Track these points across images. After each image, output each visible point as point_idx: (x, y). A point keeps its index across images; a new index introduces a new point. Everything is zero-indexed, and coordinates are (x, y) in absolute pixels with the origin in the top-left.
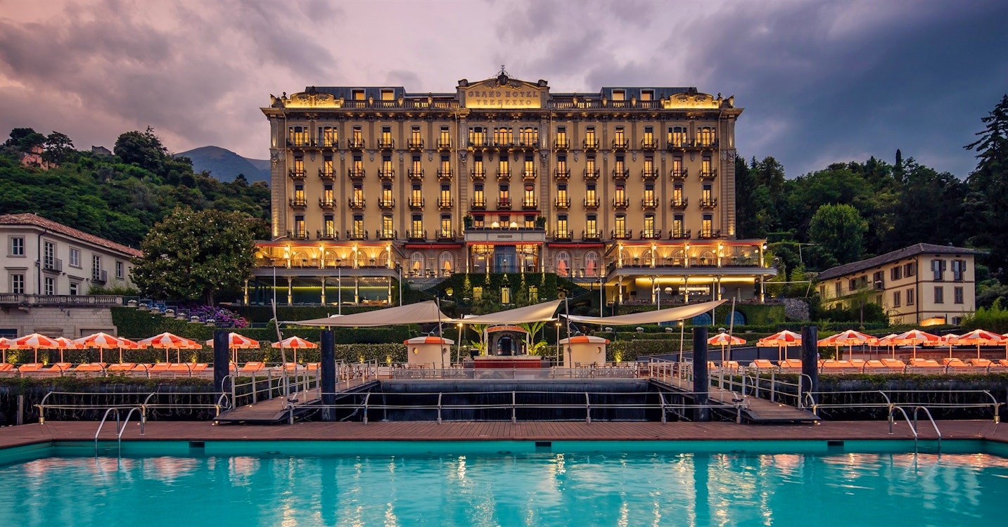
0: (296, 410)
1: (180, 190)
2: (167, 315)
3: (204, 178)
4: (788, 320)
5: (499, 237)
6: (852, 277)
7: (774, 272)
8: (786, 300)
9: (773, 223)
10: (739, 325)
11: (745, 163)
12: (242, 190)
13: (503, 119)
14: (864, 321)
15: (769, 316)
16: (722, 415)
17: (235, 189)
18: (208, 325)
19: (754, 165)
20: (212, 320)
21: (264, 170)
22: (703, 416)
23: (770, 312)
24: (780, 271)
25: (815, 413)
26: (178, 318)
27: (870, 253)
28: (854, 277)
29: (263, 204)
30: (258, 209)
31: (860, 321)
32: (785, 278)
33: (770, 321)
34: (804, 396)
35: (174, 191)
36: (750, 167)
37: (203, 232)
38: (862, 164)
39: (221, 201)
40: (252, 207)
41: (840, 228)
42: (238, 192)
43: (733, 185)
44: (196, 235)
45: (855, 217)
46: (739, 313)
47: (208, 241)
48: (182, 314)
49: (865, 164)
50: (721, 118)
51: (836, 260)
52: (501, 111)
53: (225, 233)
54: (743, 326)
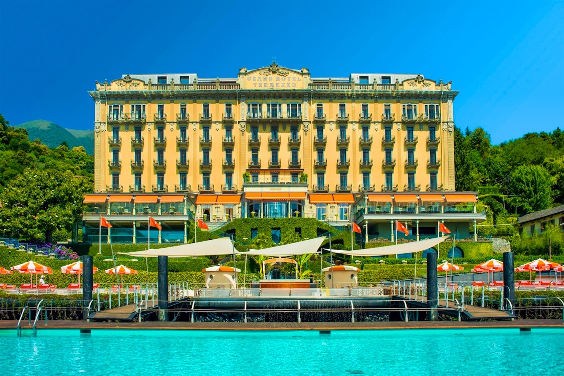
0: (143, 313)
1: (20, 155)
2: (20, 250)
3: (37, 145)
4: (494, 253)
5: (271, 189)
6: (543, 221)
7: (484, 217)
8: (493, 238)
9: (482, 179)
10: (458, 258)
11: (461, 132)
12: (65, 154)
13: (274, 98)
14: (552, 254)
15: (480, 251)
16: (447, 316)
17: (60, 153)
18: (51, 258)
19: (468, 133)
20: (53, 254)
21: (80, 138)
22: (433, 317)
23: (482, 248)
24: (488, 216)
25: (512, 313)
26: (29, 252)
27: (557, 203)
28: (545, 221)
29: (81, 165)
30: (77, 169)
31: (549, 254)
32: (492, 221)
33: (481, 255)
34: (505, 301)
35: (15, 155)
36: (465, 136)
37: (46, 187)
38: (550, 134)
39: (50, 162)
40: (73, 167)
41: (534, 182)
42: (63, 156)
43: (452, 150)
44: (41, 189)
45: (545, 175)
46: (458, 249)
47: (51, 193)
48: (31, 249)
49: (552, 133)
50: (443, 98)
51: (531, 208)
52: (272, 92)
53: (62, 188)
54: (461, 258)
